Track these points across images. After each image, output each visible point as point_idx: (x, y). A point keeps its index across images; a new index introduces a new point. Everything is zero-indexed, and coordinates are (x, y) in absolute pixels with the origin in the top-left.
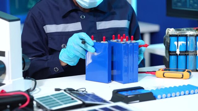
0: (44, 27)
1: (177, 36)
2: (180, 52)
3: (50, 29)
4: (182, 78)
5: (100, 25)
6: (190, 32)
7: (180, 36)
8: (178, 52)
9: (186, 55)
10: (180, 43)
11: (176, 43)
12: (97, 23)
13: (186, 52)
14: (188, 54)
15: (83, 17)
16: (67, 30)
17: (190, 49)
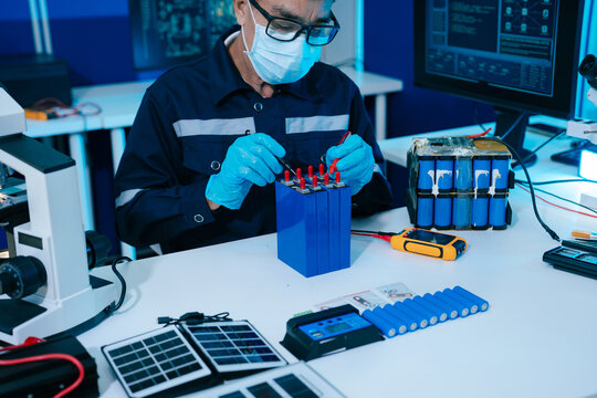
0: (175, 125)
1: (434, 159)
2: (440, 190)
3: (188, 128)
4: (441, 256)
5: (292, 125)
6: (460, 149)
7: (439, 158)
8: (435, 192)
9: (452, 198)
10: (440, 173)
11: (431, 173)
12: (287, 119)
13: (451, 190)
14: (456, 196)
15: (258, 107)
16: (223, 133)
17: (461, 184)
